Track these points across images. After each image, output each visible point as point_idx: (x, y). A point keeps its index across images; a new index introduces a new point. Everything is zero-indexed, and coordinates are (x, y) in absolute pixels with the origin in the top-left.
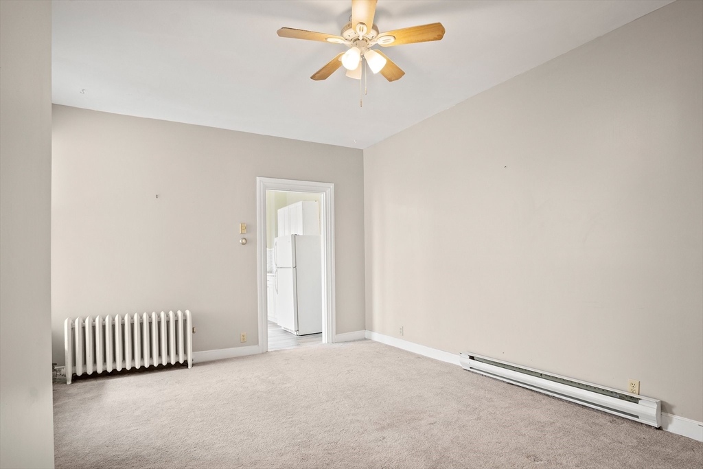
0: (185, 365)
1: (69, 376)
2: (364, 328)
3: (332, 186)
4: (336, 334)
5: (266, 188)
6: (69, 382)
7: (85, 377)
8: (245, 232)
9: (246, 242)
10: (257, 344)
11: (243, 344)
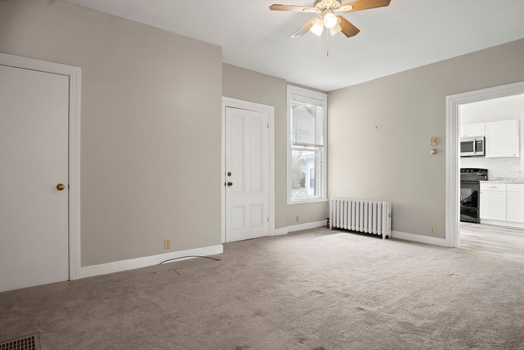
1: (331, 226)
6: (331, 229)
8: (434, 144)
9: (436, 152)
10: (444, 237)
11: (432, 234)
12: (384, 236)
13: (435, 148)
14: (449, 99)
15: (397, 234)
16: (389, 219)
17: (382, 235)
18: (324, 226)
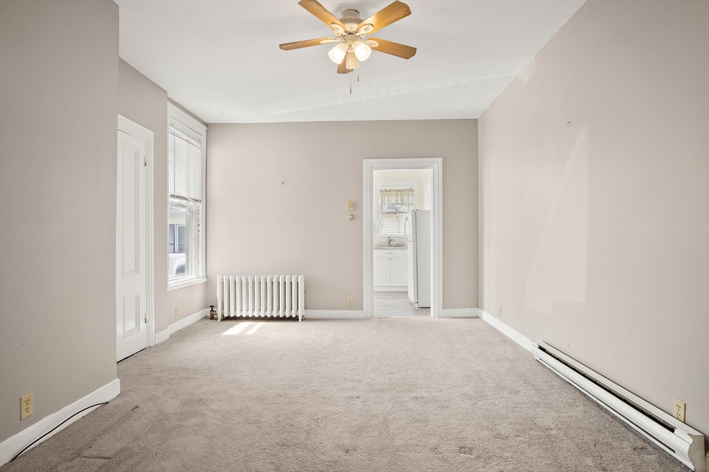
0: (296, 319)
1: (220, 316)
2: (477, 306)
3: (440, 160)
4: (443, 308)
5: (372, 168)
6: (219, 320)
7: (229, 318)
8: (352, 208)
9: (353, 218)
10: (362, 309)
11: (350, 307)
12: (300, 318)
13: (353, 213)
14: (367, 163)
15: (312, 313)
16: (304, 294)
17: (297, 317)
18: (206, 318)
